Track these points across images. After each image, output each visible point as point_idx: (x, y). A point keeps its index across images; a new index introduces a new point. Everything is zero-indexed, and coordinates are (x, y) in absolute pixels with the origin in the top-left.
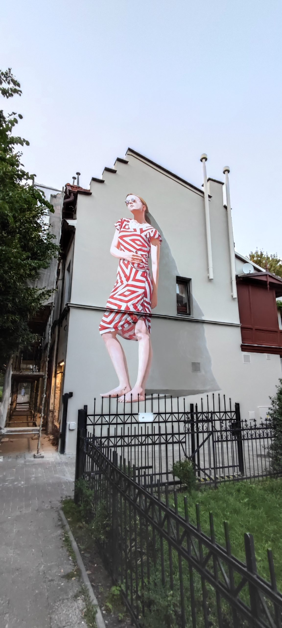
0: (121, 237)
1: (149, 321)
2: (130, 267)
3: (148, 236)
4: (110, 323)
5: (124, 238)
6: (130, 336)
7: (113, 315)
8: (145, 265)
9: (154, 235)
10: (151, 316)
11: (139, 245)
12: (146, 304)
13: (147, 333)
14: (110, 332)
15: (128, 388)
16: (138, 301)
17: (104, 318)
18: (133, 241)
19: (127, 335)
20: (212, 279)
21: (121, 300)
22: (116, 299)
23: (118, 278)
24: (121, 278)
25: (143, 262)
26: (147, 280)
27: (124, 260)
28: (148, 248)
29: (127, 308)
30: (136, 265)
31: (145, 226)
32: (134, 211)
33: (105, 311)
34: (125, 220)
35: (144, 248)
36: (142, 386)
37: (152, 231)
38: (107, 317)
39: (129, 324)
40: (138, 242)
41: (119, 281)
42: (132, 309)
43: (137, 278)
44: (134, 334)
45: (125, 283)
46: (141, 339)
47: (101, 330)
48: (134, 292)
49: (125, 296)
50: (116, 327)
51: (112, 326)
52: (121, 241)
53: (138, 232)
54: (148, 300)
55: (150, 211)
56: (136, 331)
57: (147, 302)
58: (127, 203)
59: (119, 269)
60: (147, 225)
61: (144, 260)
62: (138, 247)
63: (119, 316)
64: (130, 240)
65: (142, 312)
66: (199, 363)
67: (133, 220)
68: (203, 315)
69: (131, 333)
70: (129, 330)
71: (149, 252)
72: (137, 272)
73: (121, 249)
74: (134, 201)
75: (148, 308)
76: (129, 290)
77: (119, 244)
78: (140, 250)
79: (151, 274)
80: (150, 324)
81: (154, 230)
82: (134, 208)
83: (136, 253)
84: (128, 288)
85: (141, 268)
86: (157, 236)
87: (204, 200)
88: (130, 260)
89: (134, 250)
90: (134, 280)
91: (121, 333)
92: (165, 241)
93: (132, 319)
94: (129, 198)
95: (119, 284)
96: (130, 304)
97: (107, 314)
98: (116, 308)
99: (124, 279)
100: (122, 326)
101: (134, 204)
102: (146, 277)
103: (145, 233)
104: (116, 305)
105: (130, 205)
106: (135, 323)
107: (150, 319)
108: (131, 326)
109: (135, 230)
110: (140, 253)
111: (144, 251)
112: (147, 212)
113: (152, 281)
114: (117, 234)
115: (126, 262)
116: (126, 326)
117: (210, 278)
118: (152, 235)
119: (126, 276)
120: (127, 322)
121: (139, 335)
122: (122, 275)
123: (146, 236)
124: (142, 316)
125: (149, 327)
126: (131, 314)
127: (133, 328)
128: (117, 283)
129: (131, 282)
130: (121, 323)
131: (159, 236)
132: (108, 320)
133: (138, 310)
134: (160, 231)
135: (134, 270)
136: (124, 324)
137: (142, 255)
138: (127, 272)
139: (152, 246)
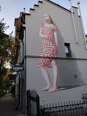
0: (43, 30)
1: (56, 60)
2: (47, 40)
3: (53, 29)
4: (42, 62)
5: (44, 30)
6: (50, 66)
7: (43, 59)
8: (52, 40)
9: (55, 28)
10: (57, 58)
11: (50, 32)
12: (54, 54)
13: (56, 65)
14: (42, 65)
15: (51, 86)
16: (51, 53)
17: (39, 60)
18: (47, 31)
19: (49, 66)
20: (78, 43)
21: (45, 53)
22: (43, 53)
23: (43, 45)
24: (44, 45)
25: (52, 39)
26: (54, 45)
27: (45, 38)
28: (53, 33)
29: (48, 56)
30: (49, 40)
31: (51, 25)
32: (46, 20)
33: (40, 57)
34: (43, 24)
35: (51, 33)
36: (56, 85)
37: (54, 27)
38: (40, 60)
39: (49, 62)
40: (49, 31)
41: (44, 46)
42: (49, 56)
43: (50, 44)
44: (51, 66)
45: (46, 46)
46: (54, 67)
47: (38, 65)
48: (49, 50)
49: (46, 51)
50: (44, 63)
51: (42, 63)
52: (43, 31)
53: (49, 28)
54: (55, 52)
55: (52, 20)
56: (52, 64)
57: (54, 53)
58: (44, 17)
59: (43, 42)
60: (52, 25)
61: (52, 38)
62: (49, 33)
63: (45, 59)
64: (46, 31)
65: (53, 57)
66: (77, 75)
67: (46, 23)
68: (76, 57)
69: (50, 65)
70: (49, 64)
71: (54, 35)
72: (50, 42)
73: (43, 34)
74: (46, 16)
75: (55, 55)
76: (48, 49)
77: (42, 32)
78: (50, 34)
79: (55, 43)
80: (57, 61)
81: (55, 26)
82: (46, 19)
83: (49, 35)
84: (47, 48)
85: (51, 41)
86: (56, 29)
87: (72, 15)
88: (47, 38)
89: (48, 34)
90: (49, 45)
91: (46, 65)
92: (59, 30)
93: (50, 60)
94: (44, 15)
95: (44, 47)
96: (48, 54)
97: (40, 58)
98: (44, 56)
99: (45, 45)
100: (46, 63)
101: (46, 17)
102: (53, 44)
103: (51, 28)
104: (43, 55)
105: (45, 18)
106: (51, 61)
107: (56, 59)
108: (50, 63)
109: (48, 27)
110: (50, 35)
111: (52, 34)
112: (51, 20)
113: (56, 45)
114: (41, 29)
115: (46, 39)
116: (48, 62)
117: (77, 42)
118: (54, 28)
119: (46, 44)
120: (48, 61)
121: (53, 66)
122: (45, 44)
123: (52, 29)
124: (53, 58)
125: (57, 62)
126: (49, 58)
127: (51, 63)
128: (43, 47)
129: (48, 46)
130: (46, 62)
131: (57, 28)
132: (41, 61)
133: (52, 56)
134: (57, 27)
135: (49, 42)
136: (47, 62)
137: (51, 36)
138: (46, 42)
139: (54, 32)
